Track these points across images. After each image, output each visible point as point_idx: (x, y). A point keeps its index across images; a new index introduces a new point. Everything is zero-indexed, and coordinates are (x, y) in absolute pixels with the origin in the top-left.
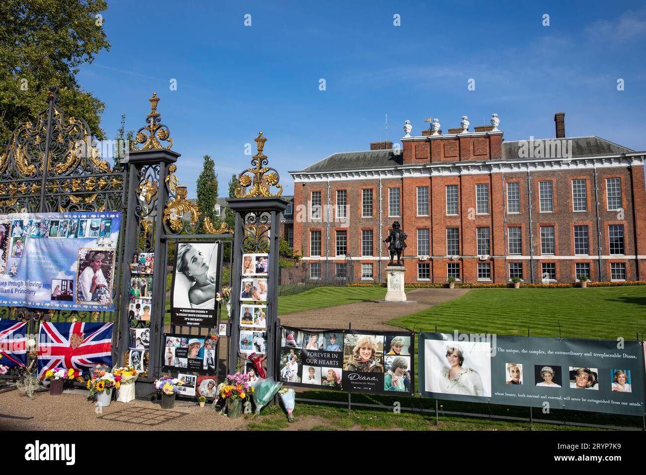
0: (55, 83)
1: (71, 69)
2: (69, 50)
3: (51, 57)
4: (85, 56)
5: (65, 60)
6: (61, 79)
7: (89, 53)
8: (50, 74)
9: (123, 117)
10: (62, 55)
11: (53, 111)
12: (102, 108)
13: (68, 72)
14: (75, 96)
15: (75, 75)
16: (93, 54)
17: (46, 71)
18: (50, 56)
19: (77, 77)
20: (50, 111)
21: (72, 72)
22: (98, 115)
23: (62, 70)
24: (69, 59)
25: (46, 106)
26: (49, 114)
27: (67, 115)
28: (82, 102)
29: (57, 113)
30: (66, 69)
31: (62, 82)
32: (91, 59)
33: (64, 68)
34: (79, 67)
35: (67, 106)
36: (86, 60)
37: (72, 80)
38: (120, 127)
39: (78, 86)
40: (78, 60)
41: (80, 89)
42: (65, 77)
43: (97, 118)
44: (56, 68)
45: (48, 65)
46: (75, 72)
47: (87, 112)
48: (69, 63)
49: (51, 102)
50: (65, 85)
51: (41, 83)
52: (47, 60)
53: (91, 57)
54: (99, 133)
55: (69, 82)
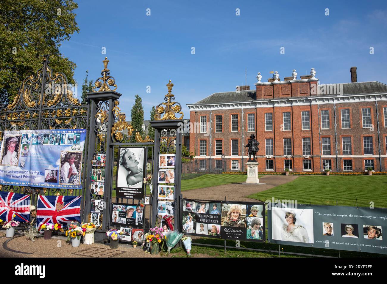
0: (47, 52)
1: (57, 44)
2: (55, 33)
3: (45, 37)
4: (65, 36)
5: (53, 39)
6: (51, 50)
7: (67, 34)
8: (44, 47)
9: (87, 72)
10: (51, 36)
11: (46, 69)
12: (75, 67)
13: (54, 46)
14: (59, 60)
15: (59, 48)
16: (70, 35)
17: (42, 45)
18: (44, 37)
19: (60, 49)
20: (44, 69)
21: (57, 46)
22: (72, 71)
23: (51, 44)
24: (55, 38)
25: (42, 66)
26: (44, 71)
27: (54, 71)
28: (63, 64)
29: (48, 70)
30: (53, 44)
31: (52, 52)
32: (69, 38)
33: (52, 44)
34: (61, 42)
35: (54, 66)
36: (65, 38)
37: (57, 50)
38: (85, 78)
39: (60, 54)
40: (61, 39)
41: (62, 56)
42: (53, 49)
43: (72, 73)
44: (48, 44)
45: (43, 42)
46: (59, 46)
47: (66, 69)
48: (55, 40)
49: (45, 64)
50: (53, 54)
51: (39, 52)
52: (43, 39)
53: (68, 37)
54: (73, 82)
55: (55, 52)
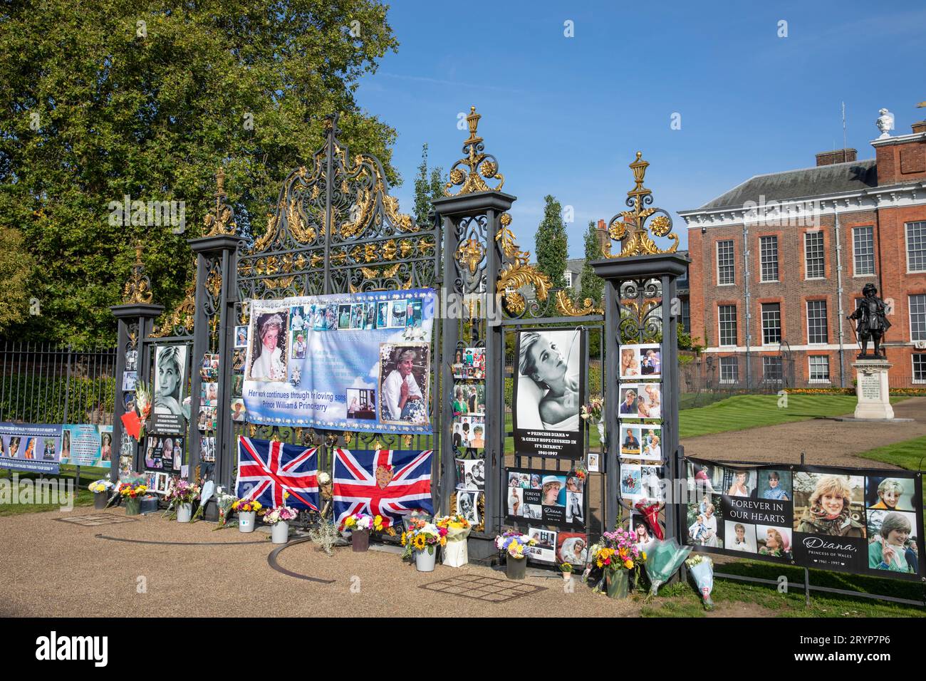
0: (328, 107)
1: (348, 85)
2: (344, 58)
3: (321, 70)
4: (366, 63)
5: (338, 73)
6: (335, 101)
7: (370, 59)
8: (320, 95)
9: (425, 148)
10: (333, 66)
11: (333, 148)
12: (392, 137)
13: (343, 90)
14: (355, 123)
15: (353, 93)
16: (376, 60)
17: (315, 91)
18: (319, 70)
19: (356, 96)
20: (329, 149)
21: (349, 89)
22: (388, 147)
23: (336, 87)
24: (344, 71)
25: (318, 142)
26: (328, 154)
27: (351, 153)
28: (365, 131)
29: (338, 150)
30: (340, 86)
31: (338, 105)
32: (374, 67)
33: (338, 85)
34: (358, 80)
35: (346, 138)
36: (367, 69)
37: (349, 100)
38: (420, 164)
39: (358, 109)
40: (356, 70)
41: (362, 113)
42: (341, 98)
43: (386, 152)
44: (328, 86)
45: (317, 83)
46: (353, 88)
47: (373, 144)
48: (344, 76)
49: (330, 136)
50: (341, 109)
51: (310, 109)
52: (316, 76)
53: (373, 64)
54: (391, 174)
55: (347, 104)
